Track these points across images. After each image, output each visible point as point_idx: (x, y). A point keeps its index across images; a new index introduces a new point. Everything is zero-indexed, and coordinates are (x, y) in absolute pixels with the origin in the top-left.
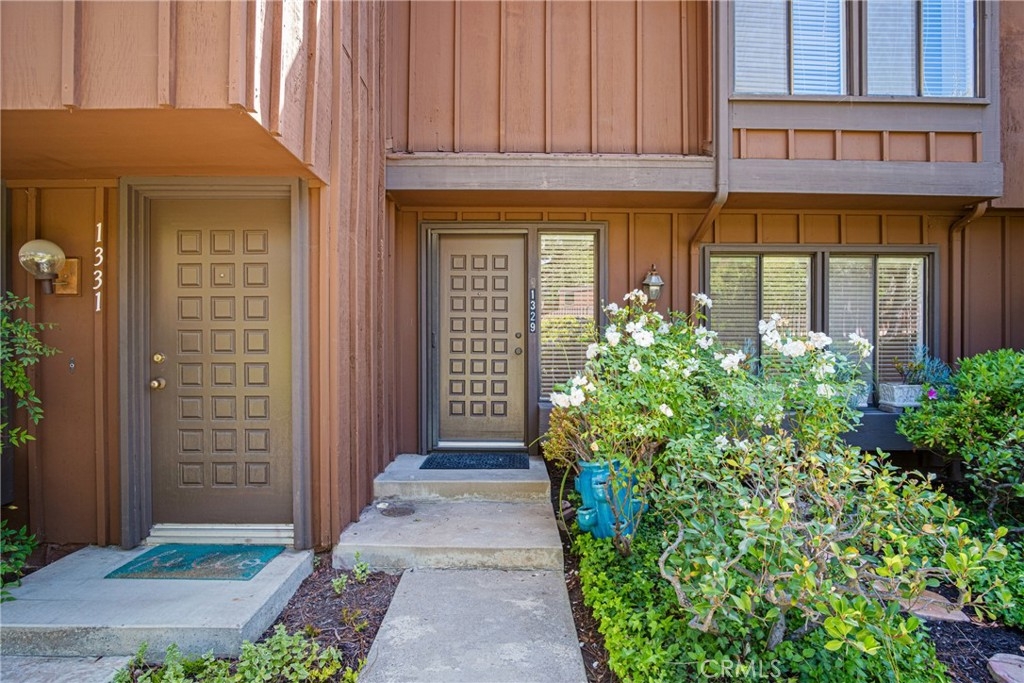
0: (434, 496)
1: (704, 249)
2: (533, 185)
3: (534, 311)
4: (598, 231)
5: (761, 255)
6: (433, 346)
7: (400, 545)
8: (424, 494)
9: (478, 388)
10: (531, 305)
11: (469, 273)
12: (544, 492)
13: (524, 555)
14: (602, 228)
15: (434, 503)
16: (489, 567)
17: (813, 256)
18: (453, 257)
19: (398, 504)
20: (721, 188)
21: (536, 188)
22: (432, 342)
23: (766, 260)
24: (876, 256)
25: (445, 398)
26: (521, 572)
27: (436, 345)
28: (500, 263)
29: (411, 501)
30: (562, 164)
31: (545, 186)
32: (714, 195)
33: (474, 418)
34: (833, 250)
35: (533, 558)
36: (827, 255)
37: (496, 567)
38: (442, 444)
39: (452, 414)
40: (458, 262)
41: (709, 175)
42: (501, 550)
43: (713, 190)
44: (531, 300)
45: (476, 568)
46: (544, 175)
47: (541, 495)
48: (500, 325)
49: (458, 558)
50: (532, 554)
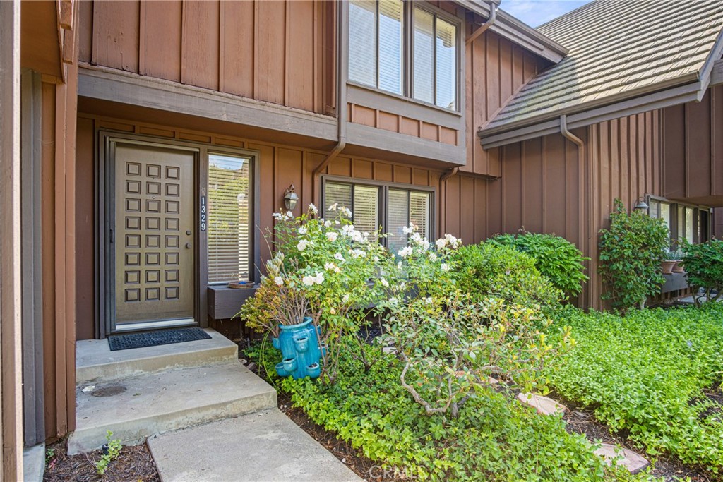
0: (137, 372)
1: (322, 177)
2: (215, 115)
3: (205, 214)
4: (253, 157)
5: (354, 185)
6: (111, 241)
7: (142, 417)
8: (128, 372)
9: (153, 276)
10: (202, 209)
11: (144, 179)
12: (233, 354)
13: (249, 401)
14: (257, 155)
15: (138, 378)
16: (222, 417)
17: (380, 188)
18: (128, 164)
19: (103, 385)
20: (342, 139)
21: (217, 118)
22: (111, 237)
23: (356, 188)
24: (409, 191)
25: (120, 287)
26: (248, 416)
27: (113, 240)
28: (173, 173)
29: (114, 380)
30: (238, 103)
31: (224, 118)
32: (337, 143)
33: (149, 302)
34: (391, 186)
35: (256, 403)
36: (387, 188)
37: (227, 417)
38: (119, 328)
39: (127, 299)
40: (134, 169)
41: (334, 129)
42: (231, 402)
43: (336, 140)
44: (202, 205)
45: (211, 421)
46: (224, 109)
47: (231, 357)
48: (172, 224)
49: (196, 417)
50: (255, 400)
